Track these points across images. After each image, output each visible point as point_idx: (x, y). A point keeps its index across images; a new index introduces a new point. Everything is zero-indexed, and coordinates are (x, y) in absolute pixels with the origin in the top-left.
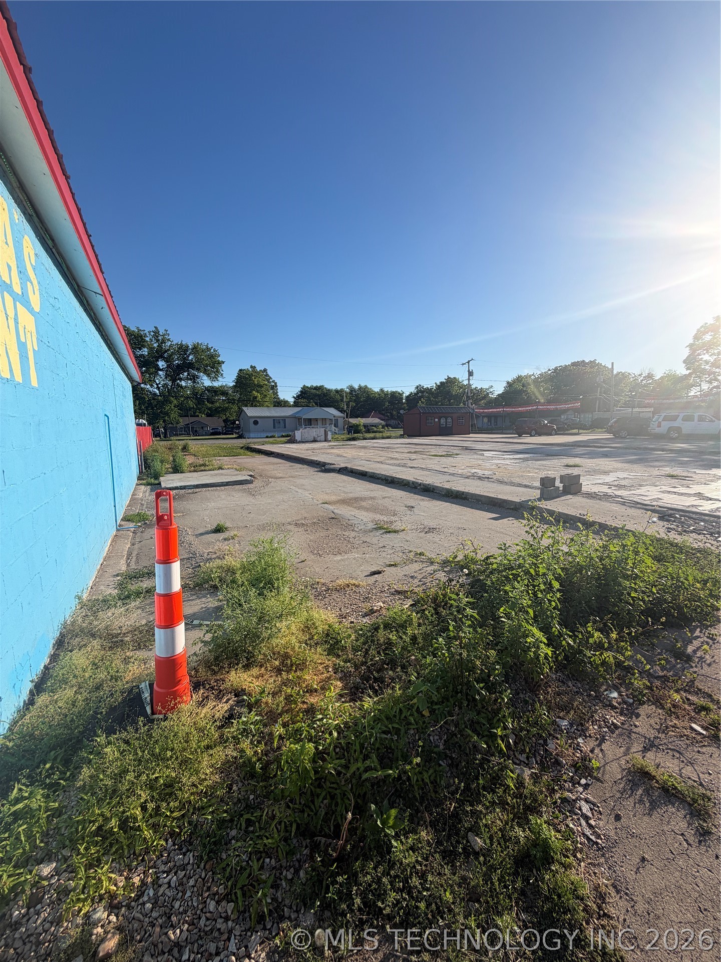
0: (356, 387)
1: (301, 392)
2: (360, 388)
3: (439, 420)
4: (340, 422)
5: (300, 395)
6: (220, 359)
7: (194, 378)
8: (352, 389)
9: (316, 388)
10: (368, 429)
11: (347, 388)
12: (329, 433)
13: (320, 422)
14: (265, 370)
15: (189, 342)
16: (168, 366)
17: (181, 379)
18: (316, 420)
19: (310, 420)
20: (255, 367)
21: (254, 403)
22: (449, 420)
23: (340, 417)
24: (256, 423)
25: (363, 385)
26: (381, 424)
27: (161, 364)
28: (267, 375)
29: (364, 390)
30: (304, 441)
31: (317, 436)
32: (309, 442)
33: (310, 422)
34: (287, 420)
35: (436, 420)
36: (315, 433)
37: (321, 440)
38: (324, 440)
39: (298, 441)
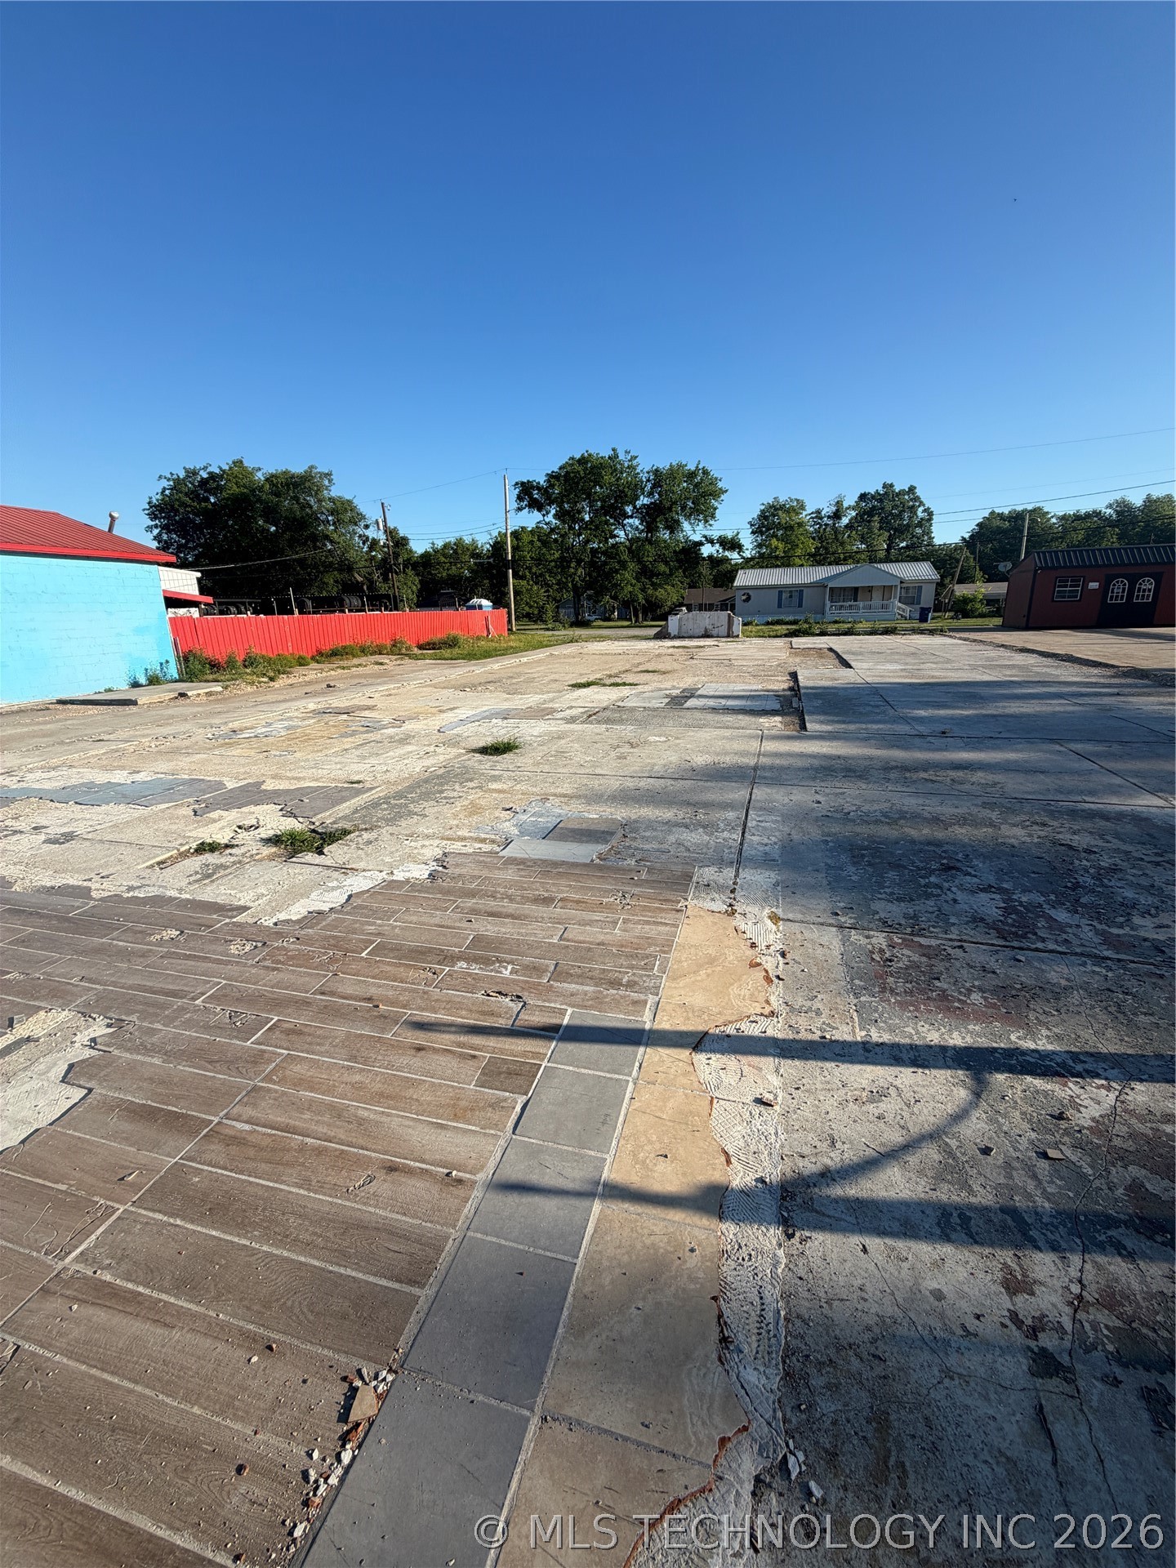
3: (1105, 588)
4: (928, 593)
6: (719, 486)
12: (737, 623)
18: (870, 589)
19: (856, 589)
22: (1147, 584)
23: (928, 582)
24: (747, 597)
30: (685, 635)
31: (711, 627)
32: (694, 637)
33: (854, 593)
34: (805, 590)
35: (1094, 585)
36: (707, 620)
37: (720, 634)
38: (726, 635)
39: (672, 635)
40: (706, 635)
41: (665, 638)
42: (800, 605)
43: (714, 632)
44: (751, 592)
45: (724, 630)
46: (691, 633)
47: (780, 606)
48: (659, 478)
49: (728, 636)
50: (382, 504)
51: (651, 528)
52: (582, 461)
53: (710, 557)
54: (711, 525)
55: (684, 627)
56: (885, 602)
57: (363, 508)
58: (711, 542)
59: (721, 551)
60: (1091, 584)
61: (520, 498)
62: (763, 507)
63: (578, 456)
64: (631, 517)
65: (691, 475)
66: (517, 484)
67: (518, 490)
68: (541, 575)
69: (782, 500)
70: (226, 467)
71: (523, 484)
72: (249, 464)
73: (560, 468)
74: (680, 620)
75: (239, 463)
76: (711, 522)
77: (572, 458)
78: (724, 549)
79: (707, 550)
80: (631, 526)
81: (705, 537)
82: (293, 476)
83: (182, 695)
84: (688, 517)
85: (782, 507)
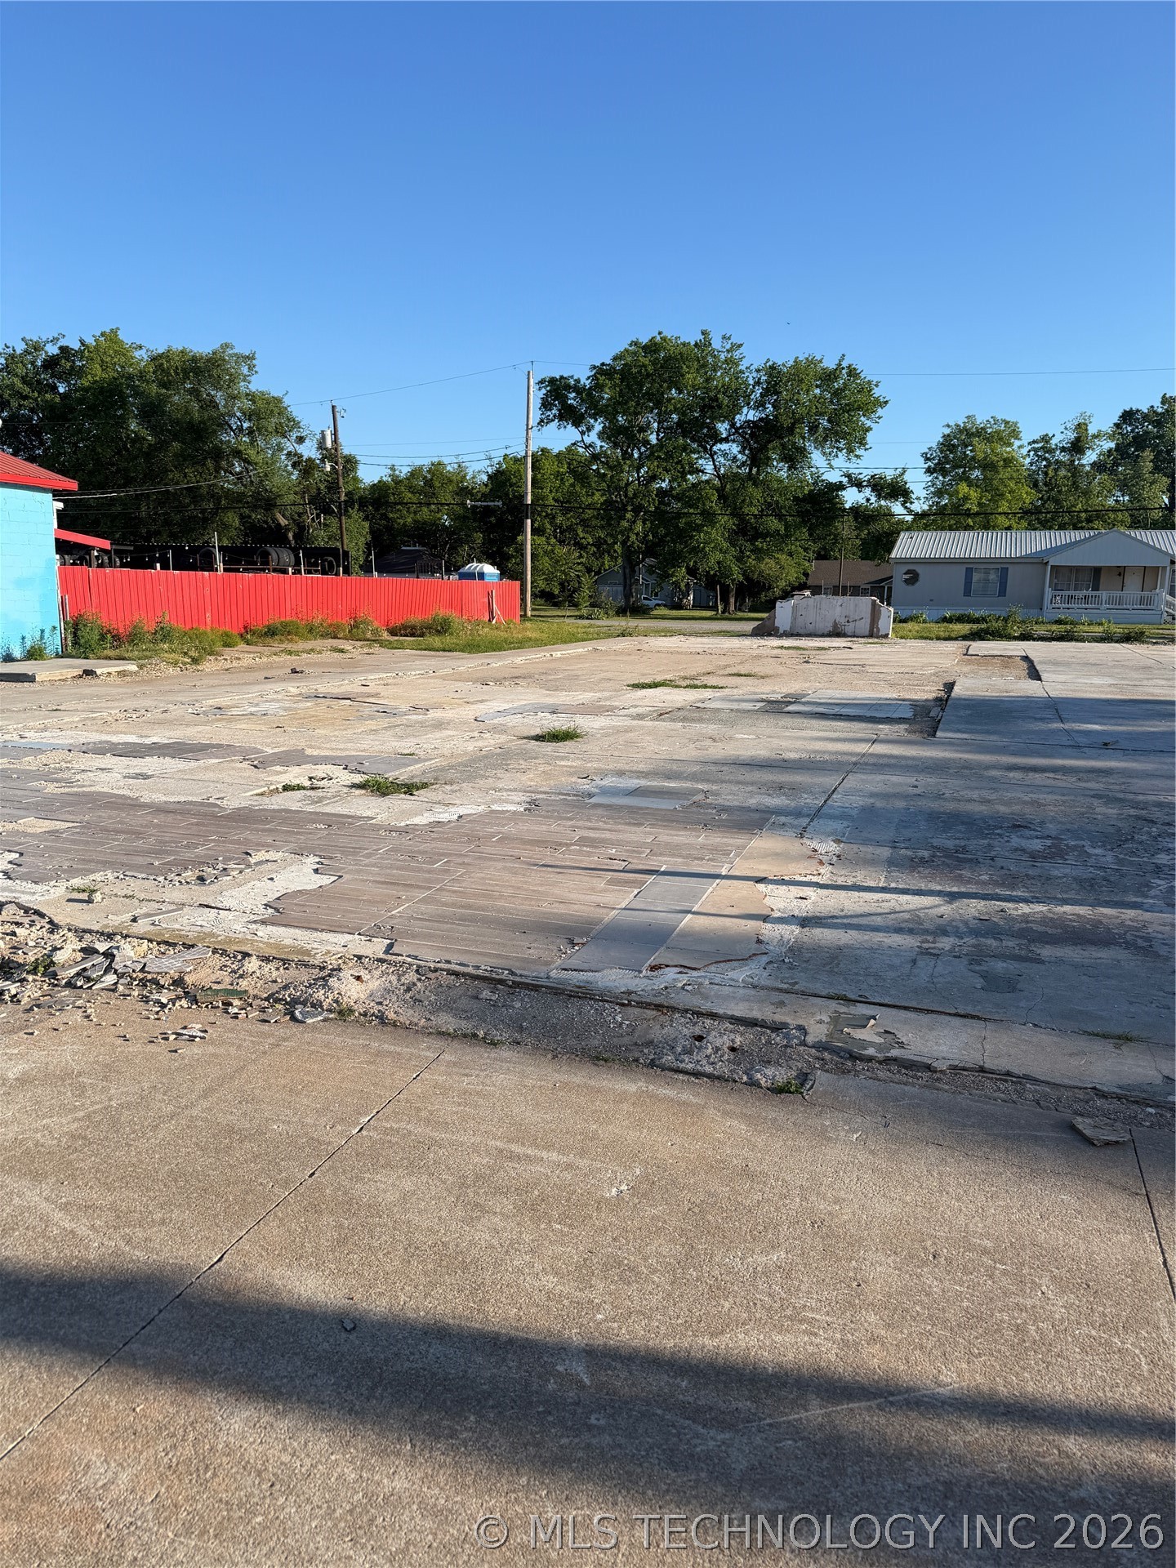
12: (888, 618)
18: (1121, 571)
19: (1097, 571)
30: (802, 631)
31: (843, 621)
32: (816, 635)
33: (1095, 576)
34: (1011, 569)
36: (838, 609)
37: (858, 632)
38: (867, 633)
39: (781, 631)
40: (836, 633)
41: (770, 635)
42: (1003, 592)
43: (849, 629)
44: (919, 569)
45: (864, 626)
46: (811, 628)
47: (967, 592)
48: (775, 380)
49: (871, 636)
50: (333, 407)
51: (757, 458)
52: (652, 348)
53: (856, 511)
54: (858, 457)
55: (800, 620)
56: (1146, 593)
57: (296, 412)
58: (859, 485)
59: (873, 500)
61: (546, 405)
62: (947, 431)
63: (644, 340)
64: (726, 440)
65: (829, 377)
66: (542, 382)
67: (544, 391)
68: (570, 529)
69: (981, 419)
70: (90, 341)
71: (552, 381)
72: (126, 337)
73: (615, 359)
74: (795, 608)
75: (111, 337)
76: (858, 452)
77: (636, 343)
78: (879, 497)
79: (851, 497)
80: (725, 455)
81: (849, 476)
82: (194, 359)
83: (89, 673)
84: (820, 444)
85: (980, 433)
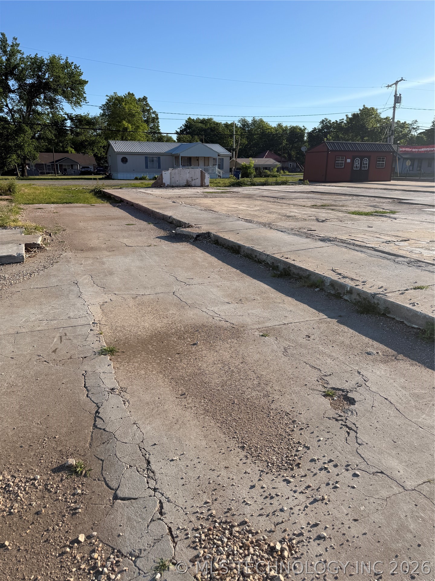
0: (250, 120)
1: (186, 126)
2: (254, 121)
3: (353, 161)
4: (227, 163)
5: (185, 130)
6: (83, 78)
7: (52, 103)
8: (245, 123)
9: (203, 121)
10: (260, 172)
11: (239, 121)
12: (207, 176)
13: (201, 162)
14: (145, 99)
15: (45, 56)
16: (20, 86)
17: (37, 104)
18: (197, 159)
19: (190, 159)
20: (133, 95)
21: (124, 135)
22: (366, 161)
23: (226, 156)
24: (124, 160)
25: (257, 119)
26: (275, 166)
27: (12, 83)
28: (147, 105)
29: (259, 125)
30: (174, 185)
31: (190, 179)
32: (180, 186)
33: (189, 161)
35: (349, 161)
36: (188, 175)
37: (197, 185)
38: (200, 185)
39: (166, 185)
40: (188, 185)
41: (161, 187)
42: (159, 167)
43: (193, 183)
44: (127, 157)
45: (198, 182)
46: (177, 183)
47: (147, 167)
49: (202, 186)
55: (173, 179)
56: (206, 167)
58: (71, 119)
60: (348, 160)
65: (63, 66)
74: (170, 174)
